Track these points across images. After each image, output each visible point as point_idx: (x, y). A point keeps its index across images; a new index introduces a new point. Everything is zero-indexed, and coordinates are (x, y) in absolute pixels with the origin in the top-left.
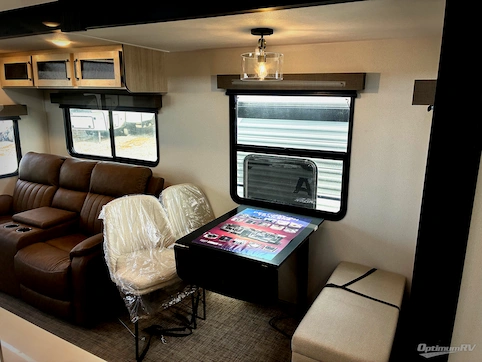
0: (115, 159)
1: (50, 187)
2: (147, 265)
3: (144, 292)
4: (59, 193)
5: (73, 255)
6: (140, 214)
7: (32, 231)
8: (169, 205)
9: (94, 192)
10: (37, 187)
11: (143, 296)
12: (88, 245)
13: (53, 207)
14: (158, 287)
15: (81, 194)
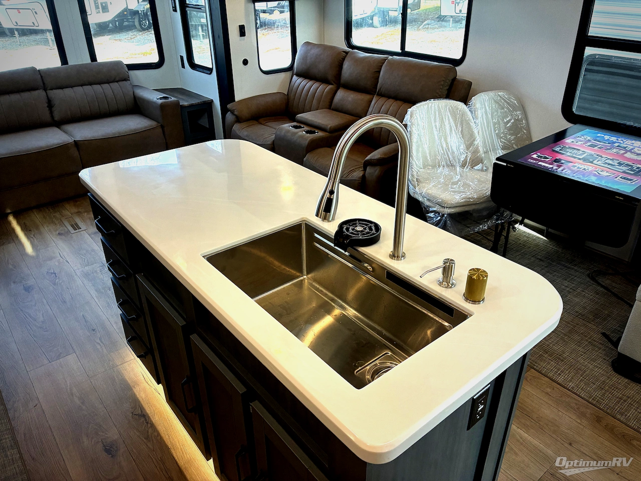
0: (404, 53)
1: (330, 86)
2: (456, 183)
3: (452, 211)
4: (341, 94)
5: (367, 164)
6: (447, 123)
7: (319, 134)
8: (480, 115)
9: (381, 95)
10: (316, 85)
11: (450, 215)
12: (385, 154)
13: (333, 110)
14: (466, 209)
15: (366, 97)
